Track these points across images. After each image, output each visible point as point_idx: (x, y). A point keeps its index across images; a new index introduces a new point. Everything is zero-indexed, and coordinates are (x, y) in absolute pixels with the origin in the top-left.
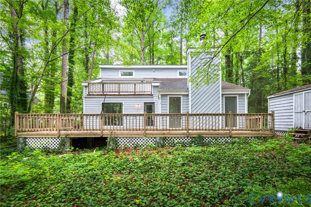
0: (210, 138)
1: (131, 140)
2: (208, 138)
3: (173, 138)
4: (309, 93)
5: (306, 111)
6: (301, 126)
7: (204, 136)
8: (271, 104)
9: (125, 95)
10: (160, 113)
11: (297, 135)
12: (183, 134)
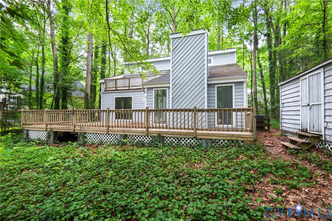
0: (172, 138)
1: (97, 136)
2: (170, 138)
3: (134, 136)
4: (313, 76)
5: (311, 104)
6: (307, 128)
7: (165, 135)
9: (134, 89)
12: (143, 132)
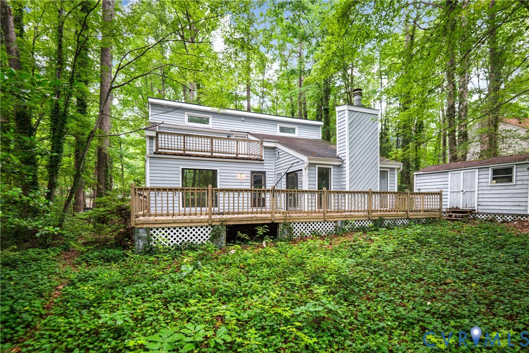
1: (308, 225)
4: (468, 173)
5: (464, 191)
6: (458, 206)
7: (385, 218)
8: (418, 182)
9: (221, 158)
10: (307, 189)
11: (454, 215)
